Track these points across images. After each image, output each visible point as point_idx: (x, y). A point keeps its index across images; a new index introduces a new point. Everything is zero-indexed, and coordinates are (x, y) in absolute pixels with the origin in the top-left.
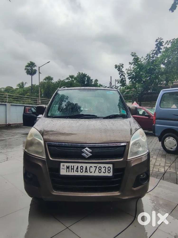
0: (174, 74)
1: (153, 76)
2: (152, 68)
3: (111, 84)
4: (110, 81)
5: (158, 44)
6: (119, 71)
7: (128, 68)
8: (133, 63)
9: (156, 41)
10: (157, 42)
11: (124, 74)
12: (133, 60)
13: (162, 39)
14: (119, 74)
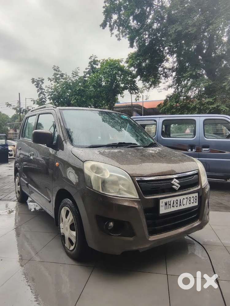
0: (102, 99)
1: (84, 99)
2: (82, 89)
3: (20, 103)
4: (19, 100)
5: (91, 62)
6: (37, 87)
7: (49, 85)
8: (53, 80)
9: (90, 58)
10: (91, 60)
11: (45, 93)
12: (53, 76)
13: (97, 57)
14: (38, 92)
